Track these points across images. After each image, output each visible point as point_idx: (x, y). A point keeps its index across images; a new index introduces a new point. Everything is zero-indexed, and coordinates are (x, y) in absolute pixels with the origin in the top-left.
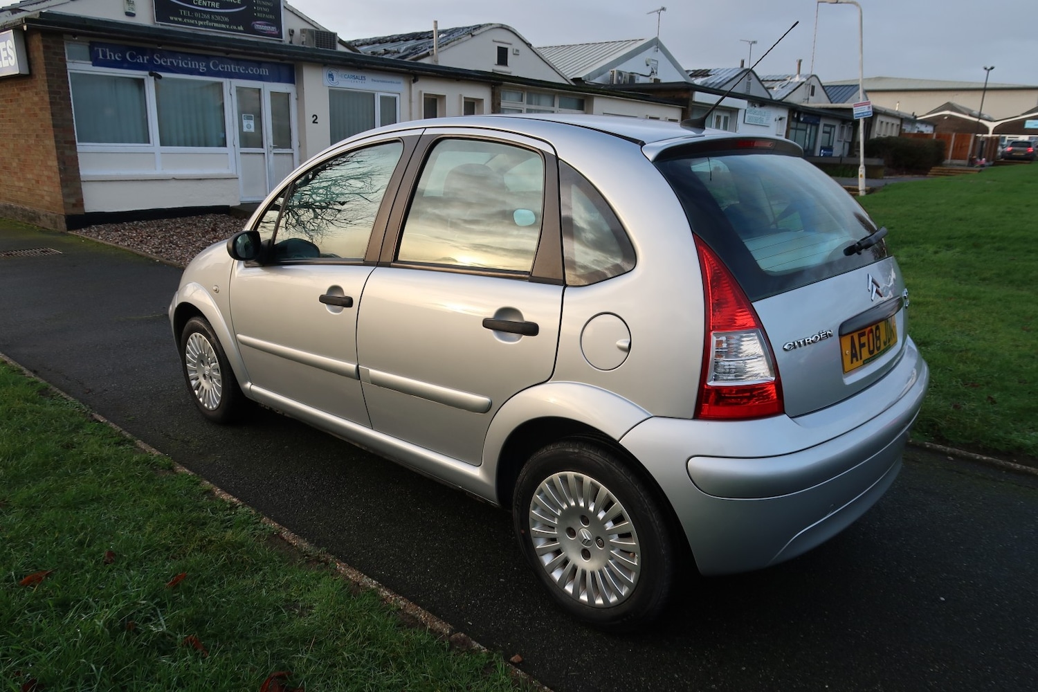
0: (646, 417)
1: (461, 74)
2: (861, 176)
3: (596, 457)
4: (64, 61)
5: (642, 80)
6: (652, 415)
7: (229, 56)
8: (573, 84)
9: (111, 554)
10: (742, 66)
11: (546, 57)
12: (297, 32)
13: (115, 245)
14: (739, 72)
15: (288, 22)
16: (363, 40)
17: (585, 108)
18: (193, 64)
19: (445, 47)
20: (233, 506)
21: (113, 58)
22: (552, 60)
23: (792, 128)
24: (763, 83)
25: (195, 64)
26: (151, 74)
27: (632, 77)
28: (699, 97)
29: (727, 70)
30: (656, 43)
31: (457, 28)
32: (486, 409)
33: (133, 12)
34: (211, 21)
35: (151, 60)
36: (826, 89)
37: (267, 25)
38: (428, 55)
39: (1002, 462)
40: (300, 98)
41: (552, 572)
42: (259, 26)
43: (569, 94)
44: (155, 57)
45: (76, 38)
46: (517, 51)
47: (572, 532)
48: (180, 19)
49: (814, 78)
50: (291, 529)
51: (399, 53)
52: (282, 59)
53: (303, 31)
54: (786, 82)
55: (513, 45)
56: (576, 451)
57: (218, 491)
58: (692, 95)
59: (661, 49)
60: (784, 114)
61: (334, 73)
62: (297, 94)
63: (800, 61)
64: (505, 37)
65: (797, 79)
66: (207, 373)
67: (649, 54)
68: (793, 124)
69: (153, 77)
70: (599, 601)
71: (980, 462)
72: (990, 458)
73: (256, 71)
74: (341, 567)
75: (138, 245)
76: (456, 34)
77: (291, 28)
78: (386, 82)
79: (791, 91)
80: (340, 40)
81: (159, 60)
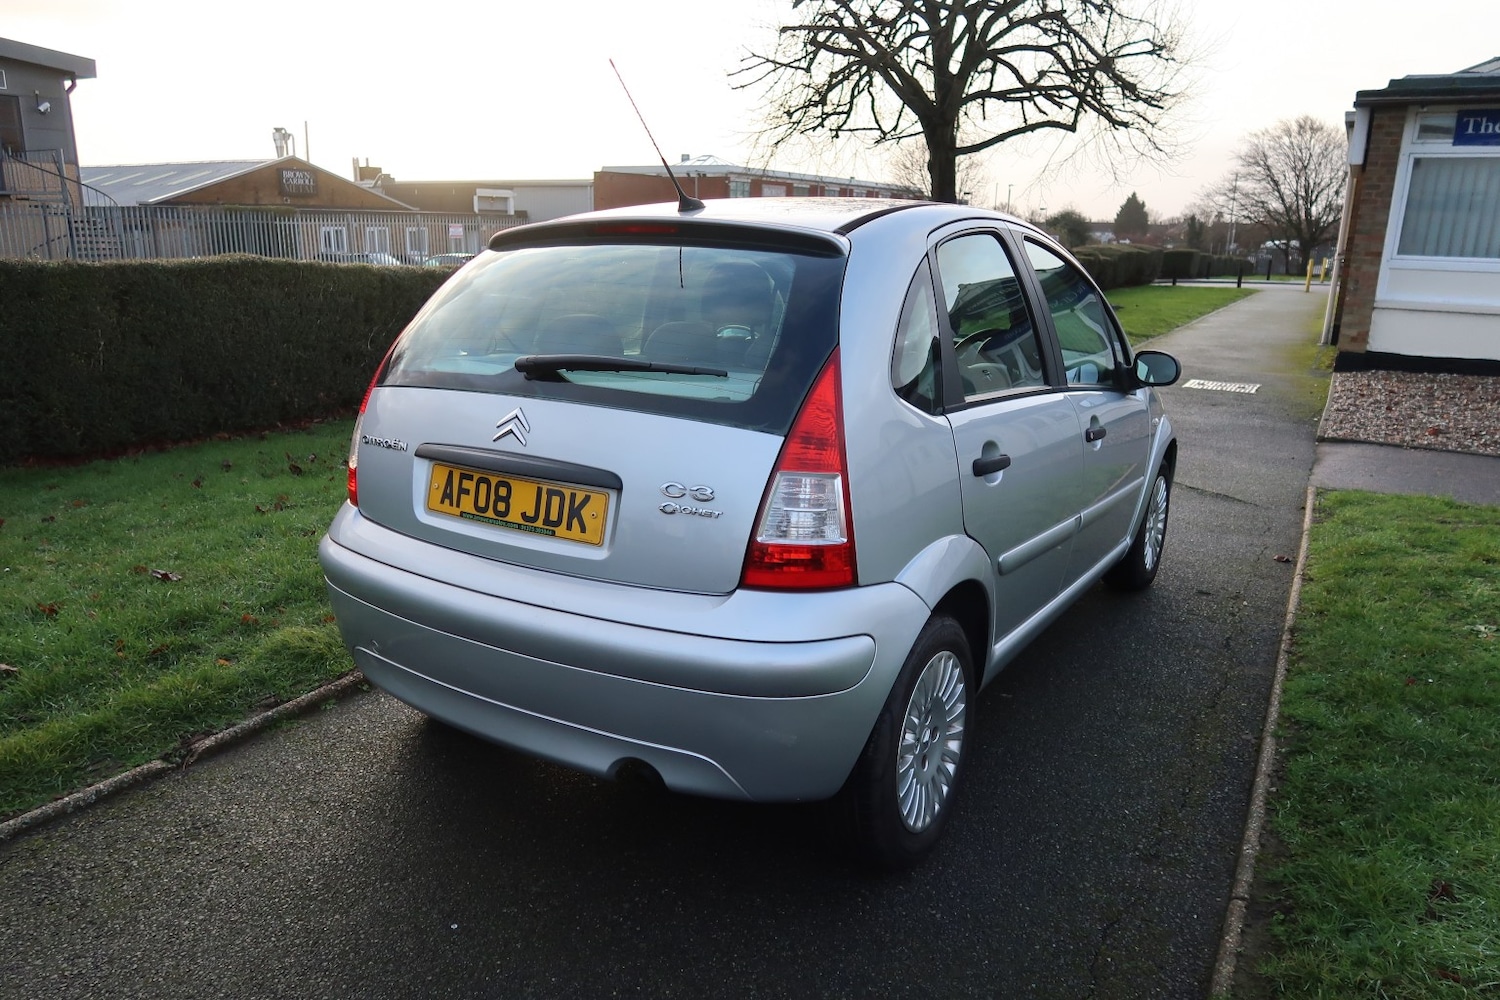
4: (1398, 142)
21: (1491, 132)
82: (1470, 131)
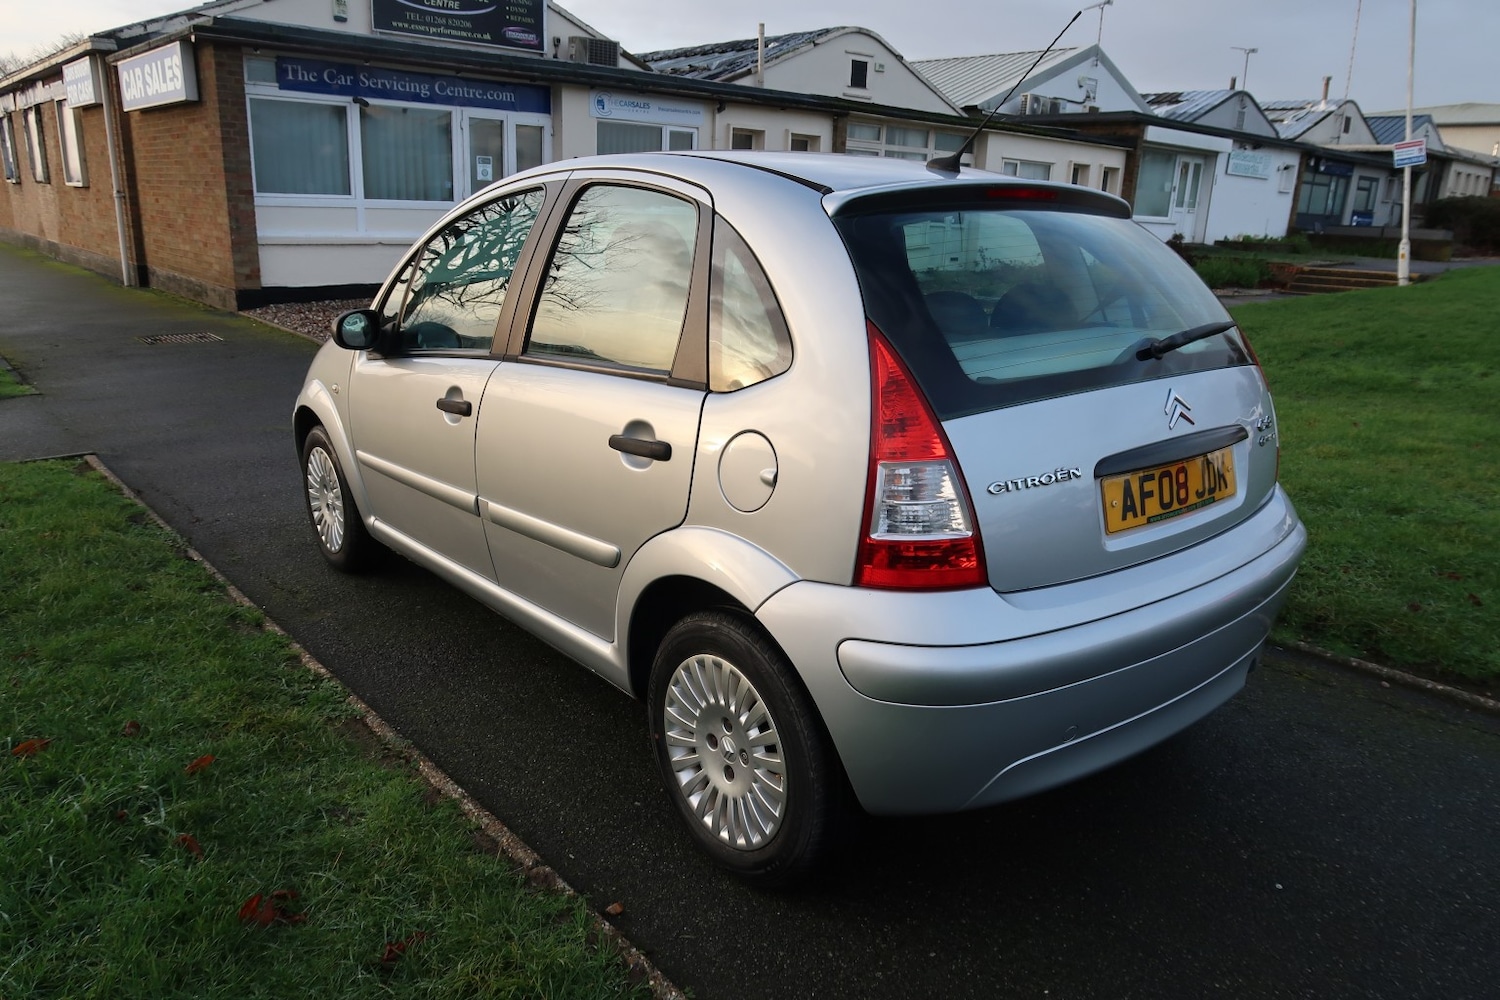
0: (792, 580)
1: (788, 100)
2: (1403, 256)
3: (736, 634)
4: (241, 82)
5: (1070, 109)
6: (800, 578)
7: (459, 75)
8: (965, 115)
9: (135, 725)
10: (1233, 87)
11: (926, 74)
12: (564, 41)
13: (292, 331)
14: (1227, 96)
15: (552, 28)
16: (664, 52)
17: (975, 150)
18: (412, 87)
19: (775, 62)
20: (318, 678)
21: (306, 79)
22: (935, 81)
23: (1307, 183)
24: (1266, 113)
25: (415, 86)
26: (355, 101)
27: (1055, 104)
28: (1153, 134)
29: (1209, 93)
30: (1095, 54)
31: (795, 35)
32: (615, 562)
33: (344, 16)
34: (447, 27)
35: (356, 81)
36: (1370, 123)
37: (523, 32)
38: (749, 72)
39: (1466, 695)
40: (556, 133)
41: (689, 795)
42: (512, 33)
43: (952, 129)
44: (362, 77)
45: (258, 52)
46: (881, 66)
47: (713, 741)
48: (406, 25)
49: (1348, 105)
50: (381, 713)
51: (709, 70)
52: (533, 79)
53: (572, 40)
54: (1303, 112)
55: (875, 57)
56: (715, 625)
57: (306, 658)
58: (1143, 131)
59: (1102, 62)
60: (1294, 160)
61: (606, 99)
62: (553, 128)
63: (1329, 79)
64: (863, 48)
65: (1322, 107)
66: (330, 502)
67: (1083, 70)
68: (1308, 177)
69: (358, 105)
70: (741, 841)
71: (1432, 693)
72: (1449, 688)
73: (498, 97)
74: (425, 767)
75: (321, 332)
76: (792, 43)
77: (557, 35)
78: (679, 111)
79: (1310, 125)
80: (625, 52)
81: (366, 82)
82: (290, 77)
